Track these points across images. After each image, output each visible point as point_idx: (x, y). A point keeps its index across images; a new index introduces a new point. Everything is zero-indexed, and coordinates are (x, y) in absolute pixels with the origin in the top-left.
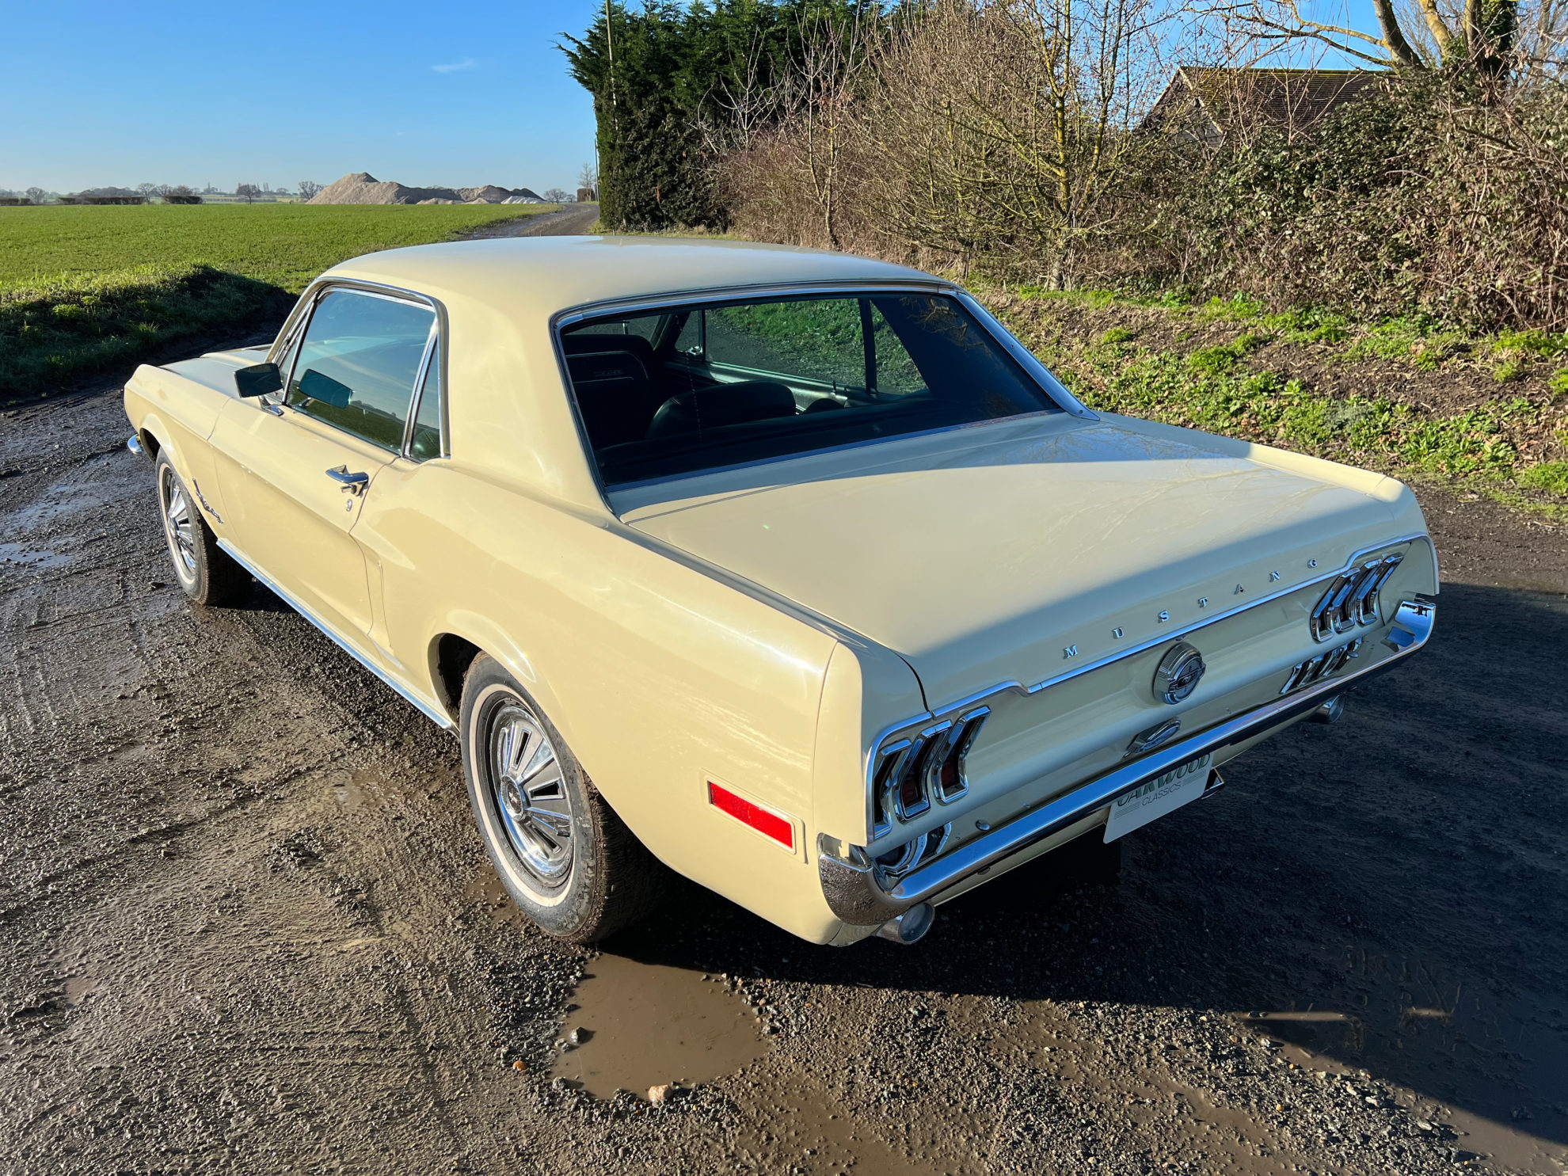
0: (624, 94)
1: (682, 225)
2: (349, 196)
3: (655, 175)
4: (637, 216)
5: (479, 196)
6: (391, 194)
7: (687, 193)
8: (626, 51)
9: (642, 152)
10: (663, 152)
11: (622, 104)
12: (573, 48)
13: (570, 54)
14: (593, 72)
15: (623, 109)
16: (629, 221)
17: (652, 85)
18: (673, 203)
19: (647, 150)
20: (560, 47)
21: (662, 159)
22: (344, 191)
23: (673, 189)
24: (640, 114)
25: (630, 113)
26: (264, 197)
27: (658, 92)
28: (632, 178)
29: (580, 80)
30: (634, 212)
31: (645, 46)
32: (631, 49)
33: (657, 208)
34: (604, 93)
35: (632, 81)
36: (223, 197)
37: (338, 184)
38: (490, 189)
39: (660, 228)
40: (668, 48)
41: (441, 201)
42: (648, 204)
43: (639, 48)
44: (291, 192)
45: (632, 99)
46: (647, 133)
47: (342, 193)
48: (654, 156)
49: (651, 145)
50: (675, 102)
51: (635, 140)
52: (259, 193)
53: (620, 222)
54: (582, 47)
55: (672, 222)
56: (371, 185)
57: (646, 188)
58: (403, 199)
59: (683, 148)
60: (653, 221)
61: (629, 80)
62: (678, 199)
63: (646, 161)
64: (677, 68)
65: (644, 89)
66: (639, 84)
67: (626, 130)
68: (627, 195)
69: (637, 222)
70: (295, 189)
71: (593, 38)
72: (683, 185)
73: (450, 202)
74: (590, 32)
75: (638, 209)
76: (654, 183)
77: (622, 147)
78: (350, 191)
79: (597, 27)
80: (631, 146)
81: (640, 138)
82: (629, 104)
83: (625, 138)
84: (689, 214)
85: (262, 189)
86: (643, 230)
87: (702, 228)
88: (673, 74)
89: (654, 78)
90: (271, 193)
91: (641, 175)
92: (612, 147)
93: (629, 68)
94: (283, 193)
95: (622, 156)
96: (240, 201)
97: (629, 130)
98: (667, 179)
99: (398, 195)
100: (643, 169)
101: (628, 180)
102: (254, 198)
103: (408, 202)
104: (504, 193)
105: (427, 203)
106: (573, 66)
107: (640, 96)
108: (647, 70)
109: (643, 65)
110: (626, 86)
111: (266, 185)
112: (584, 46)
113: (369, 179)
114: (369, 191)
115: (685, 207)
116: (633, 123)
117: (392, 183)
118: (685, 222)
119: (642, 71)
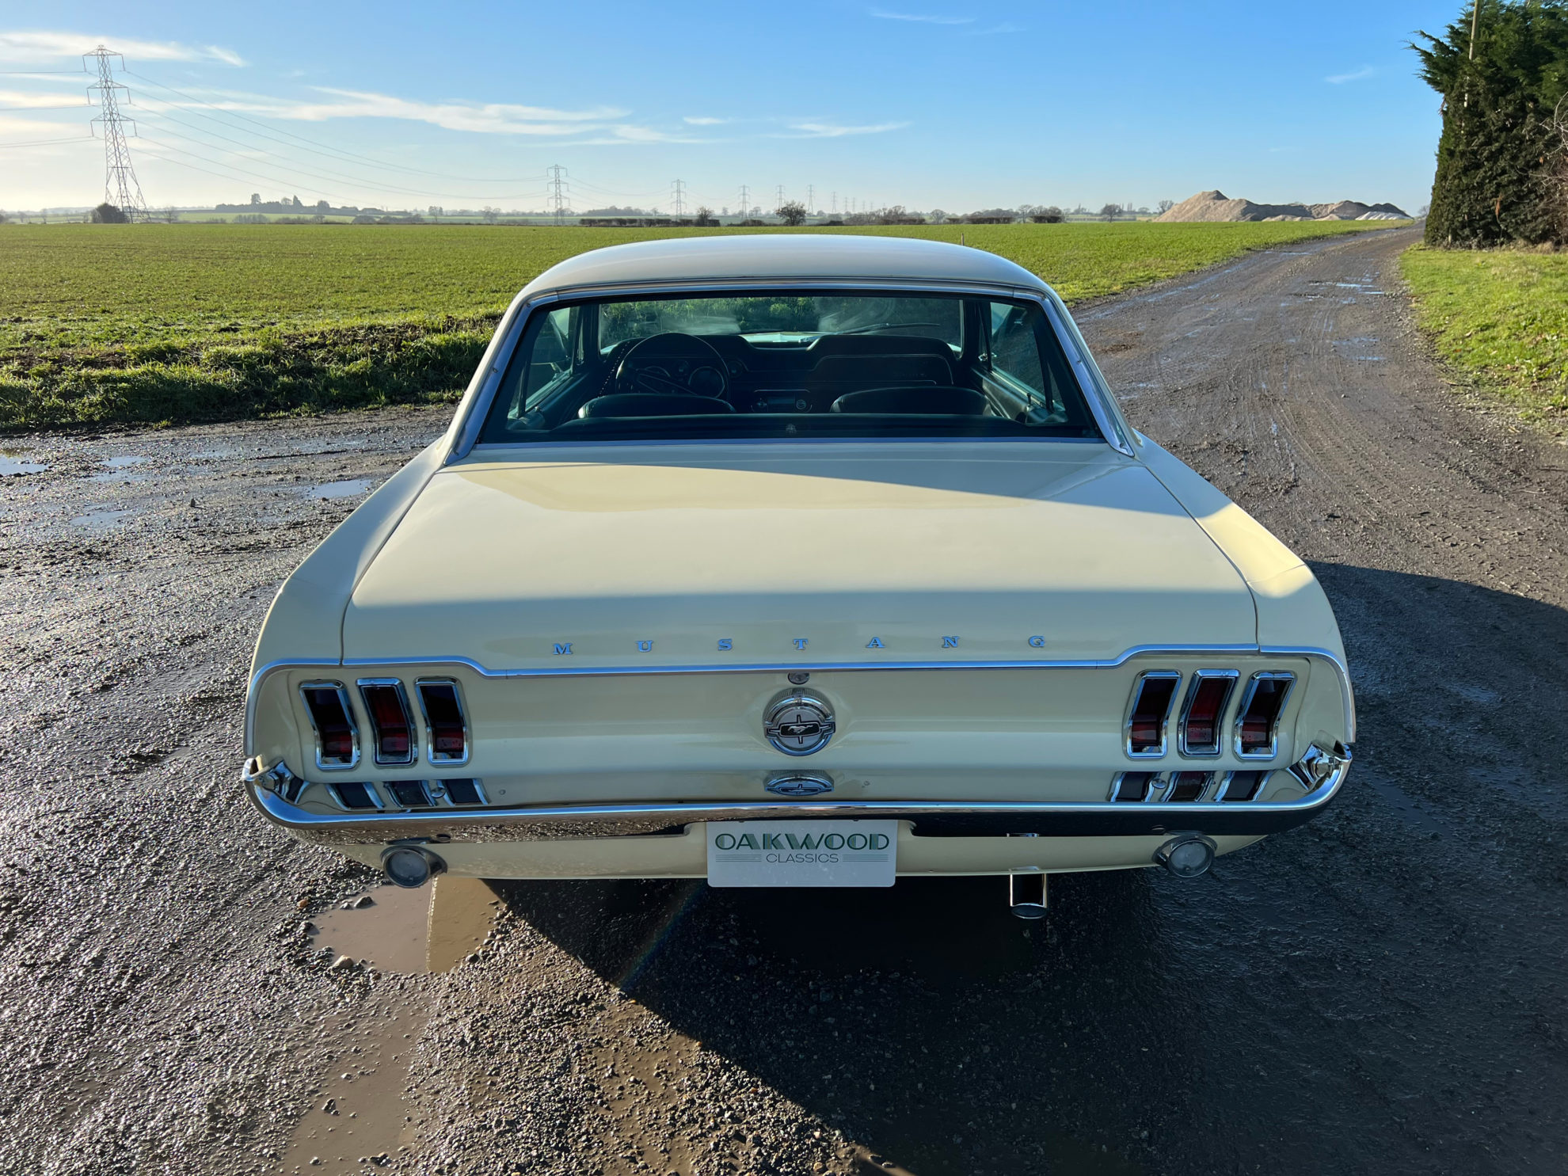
0: (1479, 94)
1: (1521, 242)
2: (1195, 214)
3: (1499, 185)
4: (1467, 231)
5: (1332, 212)
6: (1237, 211)
7: (1536, 205)
8: (1489, 45)
9: (1487, 159)
10: (1514, 158)
11: (1474, 104)
12: (1428, 46)
13: (1424, 53)
14: (1446, 71)
15: (1474, 111)
16: (1455, 239)
17: (1515, 82)
18: (1515, 216)
19: (1493, 157)
20: (1414, 47)
21: (1512, 167)
22: (1191, 209)
23: (1521, 198)
24: (1493, 116)
25: (1482, 115)
26: (1127, 217)
27: (1522, 89)
28: (1469, 189)
29: (1431, 81)
30: (1463, 227)
31: (1514, 38)
32: (1496, 42)
33: (1494, 222)
34: (1453, 94)
35: (1490, 80)
36: (1089, 217)
37: (1186, 203)
38: (1347, 204)
39: (1493, 245)
40: (1545, 38)
41: (1288, 219)
42: (1483, 218)
43: (1506, 39)
44: (1151, 211)
45: (1486, 99)
46: (1499, 136)
47: (1188, 212)
48: (1502, 163)
49: (1501, 151)
50: (1541, 99)
51: (1481, 145)
52: (1121, 212)
53: (1444, 238)
54: (1439, 45)
55: (1510, 238)
56: (1219, 202)
57: (1485, 199)
58: (1249, 217)
59: (1540, 154)
60: (1485, 237)
61: (1486, 78)
62: (1525, 210)
63: (1491, 169)
64: (1551, 58)
65: (1501, 85)
66: (1499, 81)
67: (1472, 134)
68: (1458, 207)
69: (1467, 238)
70: (1154, 208)
71: (1455, 33)
72: (1533, 196)
73: (1298, 219)
74: (1452, 27)
75: (1470, 223)
76: (1495, 194)
77: (1463, 154)
78: (1196, 209)
79: (1461, 21)
80: (1474, 153)
81: (1489, 142)
82: (1482, 104)
83: (1468, 144)
84: (1533, 230)
85: (1125, 209)
86: (1470, 247)
87: (1548, 245)
88: (1543, 67)
89: (1518, 74)
90: (1134, 212)
91: (1481, 185)
92: (1451, 153)
93: (1491, 64)
94: (1143, 212)
95: (1461, 163)
96: (1102, 220)
97: (1476, 134)
98: (1512, 189)
99: (1244, 213)
100: (1484, 178)
101: (1463, 191)
102: (1116, 217)
103: (1253, 219)
104: (1362, 208)
105: (1273, 220)
106: (1424, 66)
107: (1496, 96)
108: (1512, 65)
109: (1507, 60)
110: (1482, 83)
111: (1130, 206)
112: (1442, 44)
113: (1219, 196)
114: (1216, 209)
115: (1530, 221)
116: (1483, 126)
117: (1241, 200)
118: (1527, 238)
119: (1505, 67)
